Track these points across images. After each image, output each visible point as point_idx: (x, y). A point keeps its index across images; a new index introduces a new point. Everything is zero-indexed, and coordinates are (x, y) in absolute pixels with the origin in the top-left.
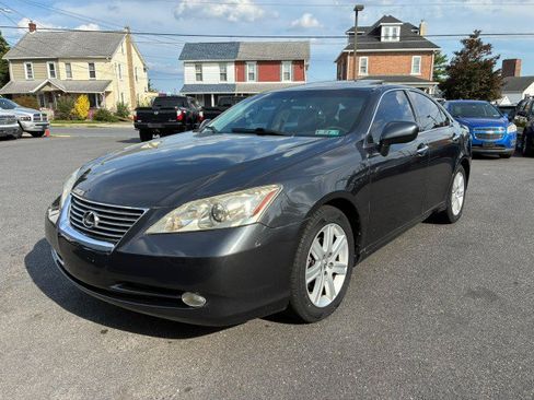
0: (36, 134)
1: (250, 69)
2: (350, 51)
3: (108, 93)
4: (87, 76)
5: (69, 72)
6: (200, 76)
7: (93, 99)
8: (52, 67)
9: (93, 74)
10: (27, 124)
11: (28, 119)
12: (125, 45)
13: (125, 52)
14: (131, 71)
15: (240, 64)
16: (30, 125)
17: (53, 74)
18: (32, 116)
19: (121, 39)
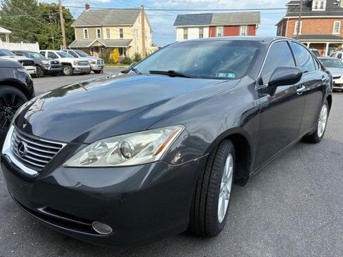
0: (97, 72)
1: (219, 31)
2: (289, 17)
3: (130, 47)
4: (118, 37)
5: (108, 34)
6: (186, 36)
7: (121, 51)
8: (99, 31)
9: (122, 36)
10: (93, 65)
11: (94, 63)
12: (140, 17)
13: (141, 21)
14: (143, 33)
15: (213, 28)
16: (95, 67)
17: (99, 36)
18: (96, 61)
19: (139, 13)
